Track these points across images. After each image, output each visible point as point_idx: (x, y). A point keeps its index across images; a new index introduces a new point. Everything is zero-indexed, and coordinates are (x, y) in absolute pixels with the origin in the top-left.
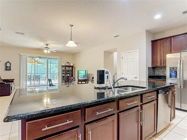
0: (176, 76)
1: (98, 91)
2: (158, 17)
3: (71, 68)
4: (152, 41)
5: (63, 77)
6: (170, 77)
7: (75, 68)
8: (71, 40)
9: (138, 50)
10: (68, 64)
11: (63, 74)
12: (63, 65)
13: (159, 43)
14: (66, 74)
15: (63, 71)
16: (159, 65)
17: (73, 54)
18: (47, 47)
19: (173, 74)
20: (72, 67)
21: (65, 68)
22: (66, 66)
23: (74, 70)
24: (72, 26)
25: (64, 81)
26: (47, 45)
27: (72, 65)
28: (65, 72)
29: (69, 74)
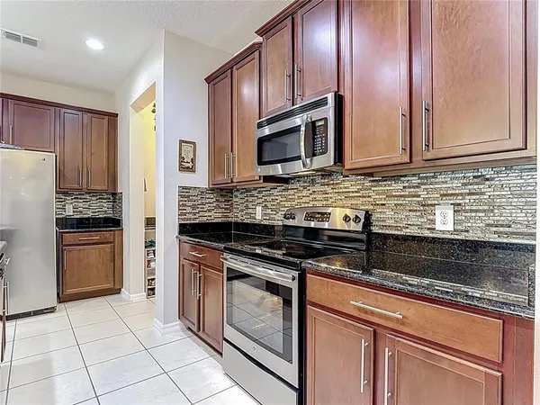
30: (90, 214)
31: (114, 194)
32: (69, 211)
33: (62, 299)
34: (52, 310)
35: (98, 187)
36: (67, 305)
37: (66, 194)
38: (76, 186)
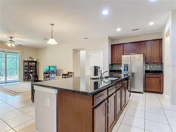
0: (127, 70)
1: (95, 81)
2: (119, 30)
3: (34, 63)
4: (111, 45)
5: (26, 73)
6: (124, 71)
7: (38, 63)
8: (52, 38)
9: (102, 51)
10: (31, 60)
11: (26, 69)
12: (26, 60)
13: (116, 47)
14: (29, 69)
15: (26, 66)
16: (116, 62)
17: (37, 49)
18: (11, 41)
19: (126, 69)
20: (36, 62)
21: (29, 64)
22: (29, 62)
23: (37, 66)
24: (53, 25)
25: (27, 77)
26: (11, 38)
27: (35, 60)
28: (28, 68)
29: (32, 69)
30: (154, 69)
31: (162, 63)
32: (148, 69)
33: (146, 91)
34: (142, 93)
35: (156, 62)
36: (146, 93)
37: (147, 64)
38: (150, 62)
